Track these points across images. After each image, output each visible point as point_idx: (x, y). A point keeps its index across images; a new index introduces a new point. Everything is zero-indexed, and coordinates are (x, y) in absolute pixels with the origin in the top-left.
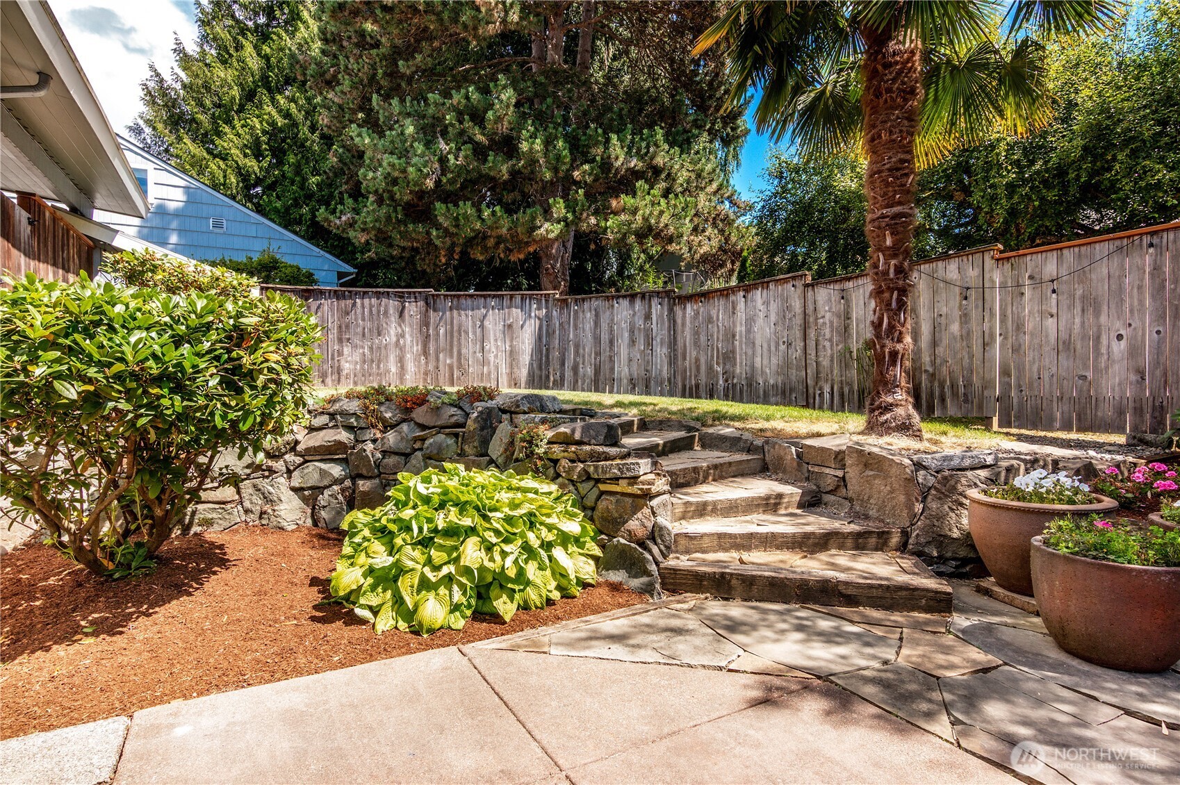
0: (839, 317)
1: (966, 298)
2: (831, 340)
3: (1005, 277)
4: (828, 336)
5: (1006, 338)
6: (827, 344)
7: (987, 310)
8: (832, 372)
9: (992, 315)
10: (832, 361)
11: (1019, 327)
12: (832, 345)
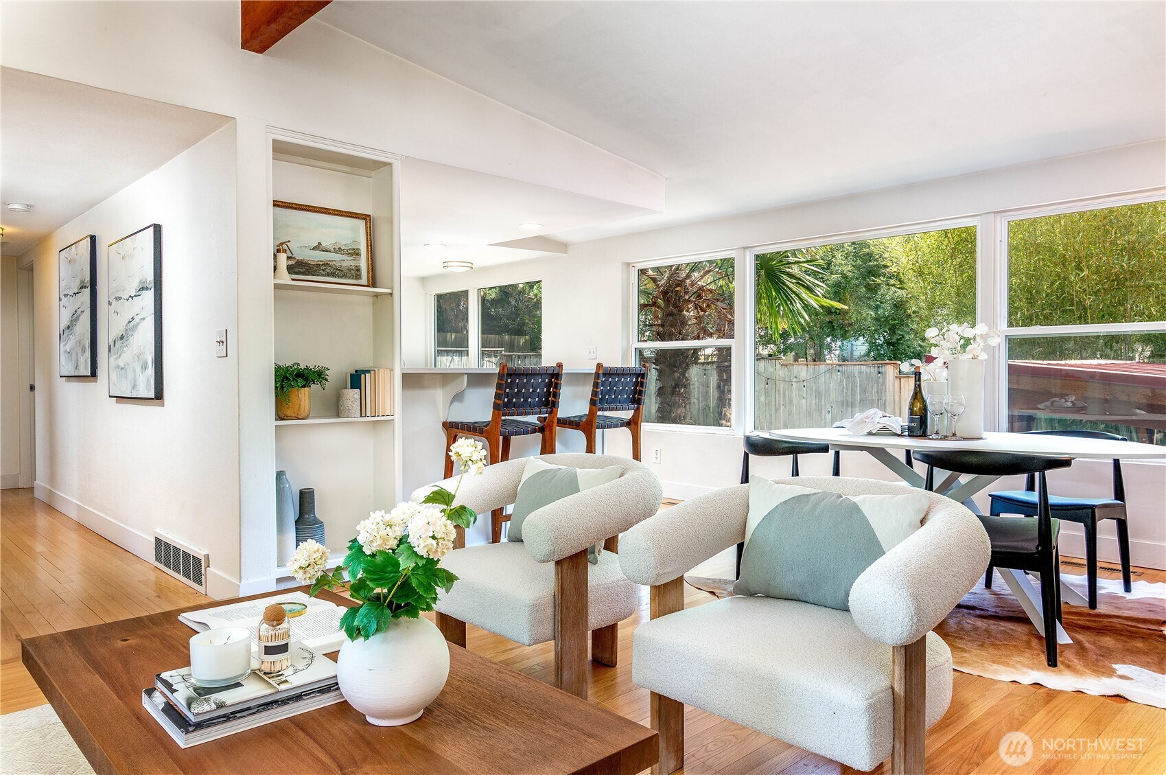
0: (703, 385)
1: (767, 384)
2: (698, 399)
3: (785, 375)
4: (696, 396)
5: (785, 407)
6: (696, 401)
7: (777, 391)
8: (698, 418)
9: (780, 394)
10: (699, 411)
11: (791, 402)
12: (699, 402)
